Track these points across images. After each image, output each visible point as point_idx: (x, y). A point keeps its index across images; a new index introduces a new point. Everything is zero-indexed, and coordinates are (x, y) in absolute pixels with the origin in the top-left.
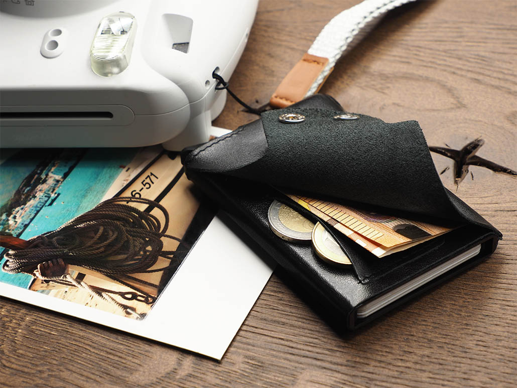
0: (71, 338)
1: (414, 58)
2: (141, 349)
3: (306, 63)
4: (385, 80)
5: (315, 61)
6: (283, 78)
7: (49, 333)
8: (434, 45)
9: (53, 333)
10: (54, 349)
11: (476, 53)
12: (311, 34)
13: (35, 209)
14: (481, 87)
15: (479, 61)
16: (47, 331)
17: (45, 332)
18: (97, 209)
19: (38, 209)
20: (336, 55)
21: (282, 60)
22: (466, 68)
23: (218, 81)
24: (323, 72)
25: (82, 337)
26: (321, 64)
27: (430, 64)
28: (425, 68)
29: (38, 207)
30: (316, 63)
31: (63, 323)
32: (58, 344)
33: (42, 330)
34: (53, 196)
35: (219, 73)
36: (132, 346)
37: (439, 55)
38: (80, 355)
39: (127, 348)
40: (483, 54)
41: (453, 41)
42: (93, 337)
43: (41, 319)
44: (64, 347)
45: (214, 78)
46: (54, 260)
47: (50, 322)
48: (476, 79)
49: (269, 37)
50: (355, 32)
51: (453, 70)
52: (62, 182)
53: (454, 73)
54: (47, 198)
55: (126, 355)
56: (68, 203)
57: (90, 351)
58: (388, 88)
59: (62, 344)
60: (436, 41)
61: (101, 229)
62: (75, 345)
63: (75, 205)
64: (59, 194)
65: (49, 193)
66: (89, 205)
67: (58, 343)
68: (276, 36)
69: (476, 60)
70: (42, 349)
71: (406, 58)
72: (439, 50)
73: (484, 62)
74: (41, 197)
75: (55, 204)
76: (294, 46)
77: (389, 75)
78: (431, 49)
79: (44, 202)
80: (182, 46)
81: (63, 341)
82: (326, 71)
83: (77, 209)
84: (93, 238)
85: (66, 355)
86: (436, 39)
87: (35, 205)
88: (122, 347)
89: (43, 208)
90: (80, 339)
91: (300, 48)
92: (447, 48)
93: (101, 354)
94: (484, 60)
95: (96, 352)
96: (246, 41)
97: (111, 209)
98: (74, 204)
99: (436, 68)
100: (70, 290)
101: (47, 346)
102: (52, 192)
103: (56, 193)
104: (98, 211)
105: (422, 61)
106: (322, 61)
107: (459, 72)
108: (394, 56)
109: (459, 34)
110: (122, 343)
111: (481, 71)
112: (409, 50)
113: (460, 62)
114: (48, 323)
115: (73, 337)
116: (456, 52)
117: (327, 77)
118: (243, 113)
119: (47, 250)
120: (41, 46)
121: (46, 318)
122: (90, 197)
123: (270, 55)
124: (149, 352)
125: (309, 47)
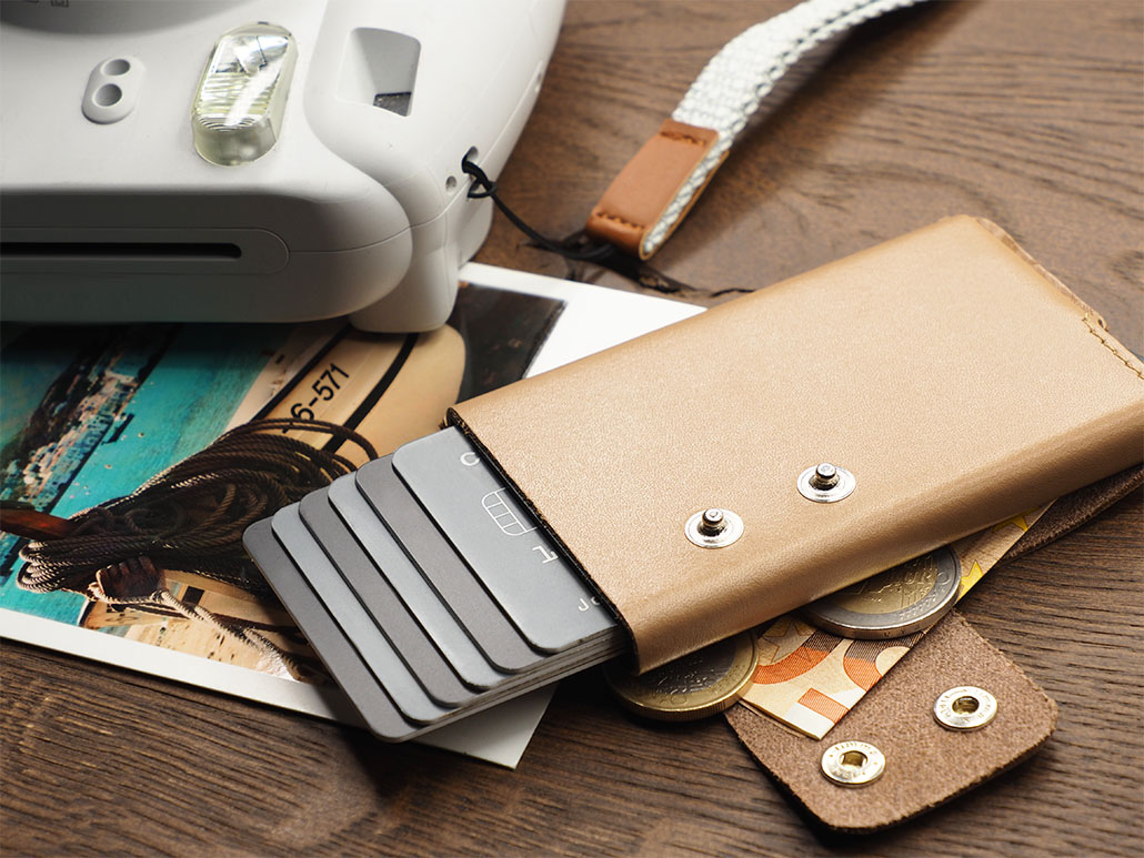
0: (143, 743)
1: (911, 133)
2: (298, 769)
3: (666, 141)
4: (845, 180)
5: (687, 137)
6: (617, 172)
7: (96, 733)
8: (953, 104)
9: (103, 732)
10: (104, 767)
11: (1046, 122)
12: (680, 77)
13: (79, 450)
14: (1057, 198)
15: (1052, 140)
16: (89, 726)
17: (85, 729)
18: (218, 446)
19: (88, 449)
20: (734, 124)
21: (615, 134)
22: (1023, 154)
23: (475, 178)
24: (707, 160)
25: (168, 742)
26: (701, 143)
27: (943, 146)
28: (933, 155)
29: (87, 446)
30: (690, 141)
31: (125, 710)
32: (113, 757)
33: (80, 724)
34: (118, 420)
35: (476, 162)
36: (278, 763)
37: (964, 125)
38: (162, 781)
39: (268, 766)
40: (1060, 123)
41: (995, 96)
42: (191, 741)
43: (76, 701)
44: (126, 762)
45: (465, 171)
46: (132, 561)
47: (97, 708)
48: (1045, 181)
49: (588, 81)
50: (777, 74)
51: (994, 158)
52: (135, 391)
53: (997, 166)
54: (104, 426)
55: (264, 782)
56: (153, 434)
57: (184, 771)
58: (851, 196)
59: (124, 757)
60: (959, 94)
61: (231, 491)
62: (152, 758)
63: (170, 438)
64: (131, 417)
65: (110, 413)
66: (199, 439)
67: (115, 754)
68: (603, 79)
69: (1045, 138)
70: (78, 767)
71: (891, 130)
72: (963, 115)
73: (1063, 143)
74: (91, 423)
75: (123, 437)
76: (642, 102)
77: (853, 169)
78: (945, 112)
79: (98, 433)
80: (397, 101)
81: (126, 749)
82: (712, 159)
83: (175, 448)
84: (214, 510)
85: (132, 781)
86: (957, 89)
87: (79, 441)
88: (254, 763)
89: (99, 448)
90: (164, 747)
91: (658, 107)
92: (982, 110)
93: (210, 778)
94: (1063, 139)
95: (198, 774)
96: (537, 89)
97: (249, 446)
98: (166, 438)
99: (955, 154)
100: (171, 624)
101: (90, 761)
102: (116, 412)
103: (123, 414)
104: (221, 452)
105: (928, 138)
106: (703, 136)
107: (1009, 164)
108: (865, 127)
109: (1008, 80)
110: (255, 754)
111: (1058, 162)
112: (898, 114)
113: (1011, 141)
114: (92, 709)
115: (147, 742)
116: (1003, 120)
117: (713, 172)
118: (528, 249)
119: (115, 539)
120: (83, 94)
121: (87, 699)
122: (200, 420)
123: (592, 123)
124: (316, 776)
125: (676, 104)
